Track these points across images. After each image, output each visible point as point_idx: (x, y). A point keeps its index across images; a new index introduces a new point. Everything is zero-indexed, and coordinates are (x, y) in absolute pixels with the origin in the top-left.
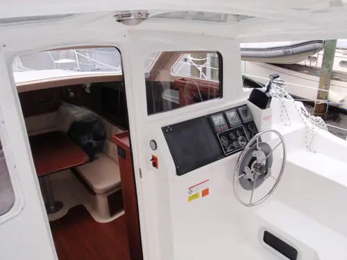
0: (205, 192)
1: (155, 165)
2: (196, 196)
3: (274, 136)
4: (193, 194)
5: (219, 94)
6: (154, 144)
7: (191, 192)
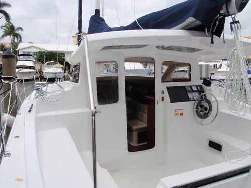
0: (182, 114)
1: (163, 100)
2: (177, 114)
3: (214, 99)
4: (177, 113)
5: (189, 80)
6: (163, 92)
7: (175, 112)
